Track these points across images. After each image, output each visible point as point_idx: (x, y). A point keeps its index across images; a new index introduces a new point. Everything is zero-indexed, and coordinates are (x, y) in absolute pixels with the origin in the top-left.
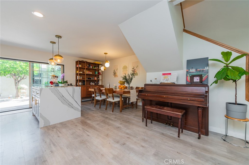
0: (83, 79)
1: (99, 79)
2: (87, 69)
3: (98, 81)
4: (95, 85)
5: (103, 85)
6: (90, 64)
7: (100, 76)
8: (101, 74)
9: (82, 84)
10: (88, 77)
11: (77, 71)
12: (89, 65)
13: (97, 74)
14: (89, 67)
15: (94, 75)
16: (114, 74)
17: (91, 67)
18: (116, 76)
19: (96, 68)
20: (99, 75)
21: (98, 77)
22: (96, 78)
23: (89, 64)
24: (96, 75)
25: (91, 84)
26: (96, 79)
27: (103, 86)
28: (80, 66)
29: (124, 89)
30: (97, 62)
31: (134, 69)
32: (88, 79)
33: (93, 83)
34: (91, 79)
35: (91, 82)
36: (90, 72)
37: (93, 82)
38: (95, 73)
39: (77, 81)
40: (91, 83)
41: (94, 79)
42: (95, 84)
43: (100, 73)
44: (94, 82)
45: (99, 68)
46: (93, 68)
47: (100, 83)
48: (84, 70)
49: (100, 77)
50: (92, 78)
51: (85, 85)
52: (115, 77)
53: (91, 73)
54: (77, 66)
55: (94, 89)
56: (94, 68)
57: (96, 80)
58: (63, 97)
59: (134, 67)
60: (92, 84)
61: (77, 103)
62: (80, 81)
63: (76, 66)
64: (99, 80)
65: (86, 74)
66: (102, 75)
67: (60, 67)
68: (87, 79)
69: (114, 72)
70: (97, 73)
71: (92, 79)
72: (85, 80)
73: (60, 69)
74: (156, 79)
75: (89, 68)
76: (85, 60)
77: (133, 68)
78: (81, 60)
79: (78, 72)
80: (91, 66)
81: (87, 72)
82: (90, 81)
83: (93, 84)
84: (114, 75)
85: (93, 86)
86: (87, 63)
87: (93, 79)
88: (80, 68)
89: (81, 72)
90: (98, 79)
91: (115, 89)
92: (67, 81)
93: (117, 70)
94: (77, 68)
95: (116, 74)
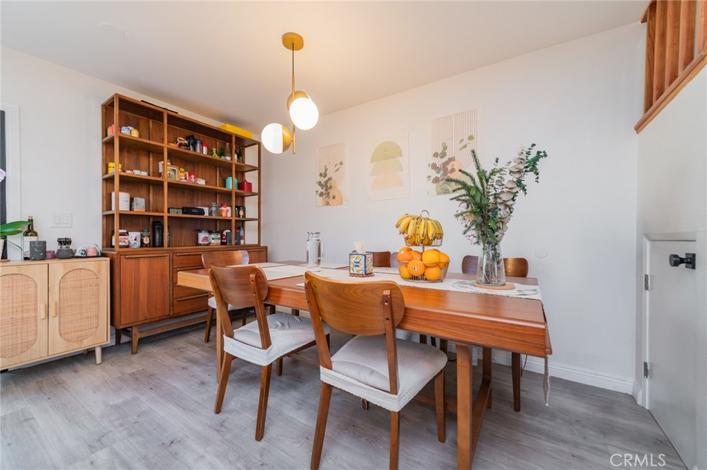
0: (157, 211)
1: (244, 216)
2: (175, 157)
3: (241, 224)
4: (222, 244)
5: (262, 245)
6: (197, 135)
8: (255, 189)
9: (146, 241)
10: (185, 202)
11: (111, 164)
12: (187, 138)
13: (236, 189)
14: (188, 150)
15: (215, 192)
16: (320, 190)
17: (202, 152)
18: (331, 201)
19: (228, 158)
20: (243, 197)
21: (241, 207)
22: (227, 212)
23: (189, 133)
24: (229, 194)
25: (200, 242)
26: (229, 215)
27: (266, 248)
28: (132, 133)
29: (439, 280)
30: (231, 129)
31: (449, 155)
32: (183, 213)
33: (213, 236)
34: (202, 212)
35: (200, 231)
36: (196, 177)
37: (210, 232)
38: (224, 185)
40: (202, 236)
41: (219, 213)
42: (222, 239)
43: (250, 185)
44: (217, 232)
45: (243, 162)
46: (210, 154)
47: (250, 237)
48: (161, 164)
49: (246, 206)
50: (210, 207)
51: (162, 245)
52: (328, 204)
53: (201, 182)
54: (111, 132)
56: (215, 156)
57: (230, 221)
59: (445, 148)
60: (206, 238)
62: (129, 220)
63: (105, 134)
64: (244, 222)
66: (259, 194)
68: (174, 213)
69: (323, 180)
70: (231, 184)
71: (207, 214)
72: (166, 215)
75: (191, 152)
77: (440, 151)
79: (115, 169)
80: (202, 144)
81: (177, 175)
82: (192, 222)
83: (215, 240)
84: (321, 194)
85: (214, 250)
86: (175, 120)
87: (210, 213)
88: (126, 143)
89: (141, 173)
90: (241, 213)
91: (366, 274)
92: (29, 221)
93: (338, 170)
94: (108, 144)
95: (331, 187)
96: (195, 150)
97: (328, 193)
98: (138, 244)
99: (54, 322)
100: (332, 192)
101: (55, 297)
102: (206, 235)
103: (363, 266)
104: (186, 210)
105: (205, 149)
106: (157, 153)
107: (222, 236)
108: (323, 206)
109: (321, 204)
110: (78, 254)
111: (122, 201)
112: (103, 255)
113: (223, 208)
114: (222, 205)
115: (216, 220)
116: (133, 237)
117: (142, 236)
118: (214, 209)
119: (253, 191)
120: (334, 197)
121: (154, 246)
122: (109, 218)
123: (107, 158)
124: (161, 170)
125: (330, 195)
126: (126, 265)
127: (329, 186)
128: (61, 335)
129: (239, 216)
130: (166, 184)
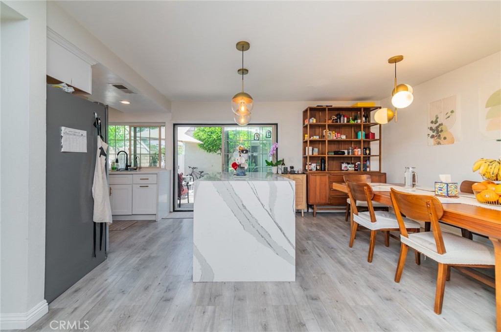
0: (322, 154)
1: (369, 154)
2: (332, 127)
3: (367, 158)
4: (355, 170)
5: (382, 172)
6: (341, 113)
7: (374, 146)
8: (377, 137)
9: (318, 168)
10: (335, 148)
11: (306, 135)
12: (336, 115)
13: (364, 138)
14: (337, 122)
15: (351, 141)
16: (431, 133)
17: (344, 120)
18: (442, 141)
19: (359, 121)
20: (369, 142)
21: (367, 148)
22: (358, 152)
23: (336, 113)
24: (360, 141)
25: (343, 169)
26: (359, 153)
27: (385, 174)
28: (313, 121)
30: (361, 104)
32: (334, 154)
33: (350, 166)
34: (344, 153)
35: (343, 163)
36: (341, 134)
37: (348, 164)
38: (356, 136)
40: (344, 165)
41: (353, 153)
42: (355, 167)
43: (374, 134)
44: (352, 163)
45: (369, 122)
46: (348, 121)
47: (374, 166)
48: (324, 131)
49: (371, 148)
50: (348, 150)
51: (325, 170)
52: (439, 143)
53: (344, 137)
54: (306, 123)
55: (349, 186)
56: (352, 122)
57: (360, 157)
58: (245, 208)
60: (346, 167)
61: (284, 234)
62: (313, 159)
63: (304, 124)
64: (369, 157)
65: (328, 141)
66: (380, 140)
67: (270, 129)
68: (332, 155)
69: (434, 126)
70: (361, 135)
71: (346, 154)
72: (327, 156)
73: (270, 134)
75: (339, 123)
76: (324, 104)
78: (314, 105)
79: (307, 137)
80: (344, 116)
81: (332, 135)
82: (339, 157)
83: (351, 168)
84: (433, 137)
85: (350, 174)
86: (331, 110)
87: (349, 153)
88: (312, 126)
89: (316, 138)
90: (368, 152)
91: (449, 196)
92: (283, 160)
93: (449, 117)
94: (305, 127)
95: (442, 131)
96: (340, 122)
97: (440, 136)
98: (315, 169)
100: (443, 135)
102: (346, 165)
103: (446, 190)
104: (336, 153)
105: (346, 118)
106: (323, 127)
107: (355, 165)
108: (435, 145)
109: (433, 144)
110: (296, 173)
111: (310, 151)
112: (303, 173)
113: (355, 150)
114: (355, 148)
115: (352, 157)
116: (313, 166)
117: (317, 165)
118: (350, 151)
119: (376, 138)
120: (445, 138)
121: (321, 170)
122: (305, 158)
123: (305, 133)
124: (324, 134)
125: (441, 136)
126: (311, 178)
127: (440, 129)
129: (366, 154)
130: (327, 141)
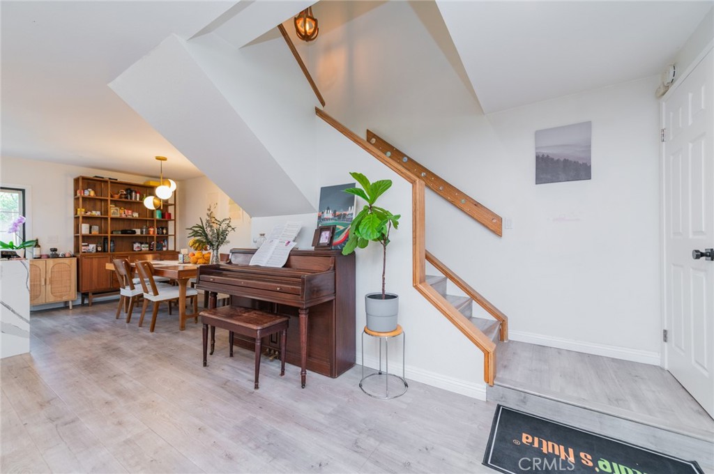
0: (105, 233)
1: (167, 233)
2: (120, 202)
3: (164, 238)
4: (150, 250)
6: (131, 188)
7: (171, 224)
8: (173, 218)
9: (99, 249)
11: (79, 210)
12: (126, 190)
13: (159, 218)
14: (127, 198)
15: (147, 220)
16: (208, 218)
17: (137, 197)
20: (165, 222)
21: (164, 227)
22: (153, 231)
23: (127, 187)
25: (135, 249)
28: (90, 193)
30: (153, 183)
32: (122, 233)
33: (143, 246)
34: (134, 232)
35: (135, 243)
36: (133, 211)
37: (142, 243)
38: (152, 215)
39: (79, 239)
40: (136, 246)
41: (148, 232)
42: (149, 247)
43: (170, 215)
44: (147, 243)
46: (141, 198)
47: (171, 246)
49: (168, 227)
50: (141, 229)
53: (136, 215)
54: (79, 194)
57: (154, 237)
60: (138, 247)
62: (88, 239)
63: (76, 194)
64: (167, 237)
65: (112, 219)
66: (175, 220)
68: (119, 234)
71: (139, 233)
72: (109, 235)
74: (264, 235)
75: (129, 200)
76: (106, 175)
78: (91, 174)
79: (81, 212)
80: (136, 193)
81: (114, 211)
82: (128, 238)
83: (145, 248)
86: (115, 183)
87: (142, 232)
88: (85, 199)
89: (96, 213)
90: (165, 231)
91: (184, 263)
92: (37, 240)
93: (215, 207)
94: (77, 199)
96: (131, 198)
98: (95, 251)
99: (49, 287)
101: (49, 275)
102: (139, 245)
104: (124, 232)
105: (138, 195)
107: (150, 245)
110: (60, 256)
111: (85, 229)
112: (74, 256)
113: (151, 229)
114: (150, 227)
115: (147, 237)
116: (92, 247)
117: (97, 247)
118: (144, 230)
121: (103, 251)
122: (77, 238)
123: (76, 206)
126: (85, 262)
128: (52, 293)
129: (163, 233)
130: (109, 219)
